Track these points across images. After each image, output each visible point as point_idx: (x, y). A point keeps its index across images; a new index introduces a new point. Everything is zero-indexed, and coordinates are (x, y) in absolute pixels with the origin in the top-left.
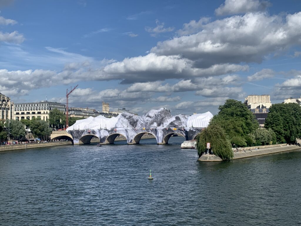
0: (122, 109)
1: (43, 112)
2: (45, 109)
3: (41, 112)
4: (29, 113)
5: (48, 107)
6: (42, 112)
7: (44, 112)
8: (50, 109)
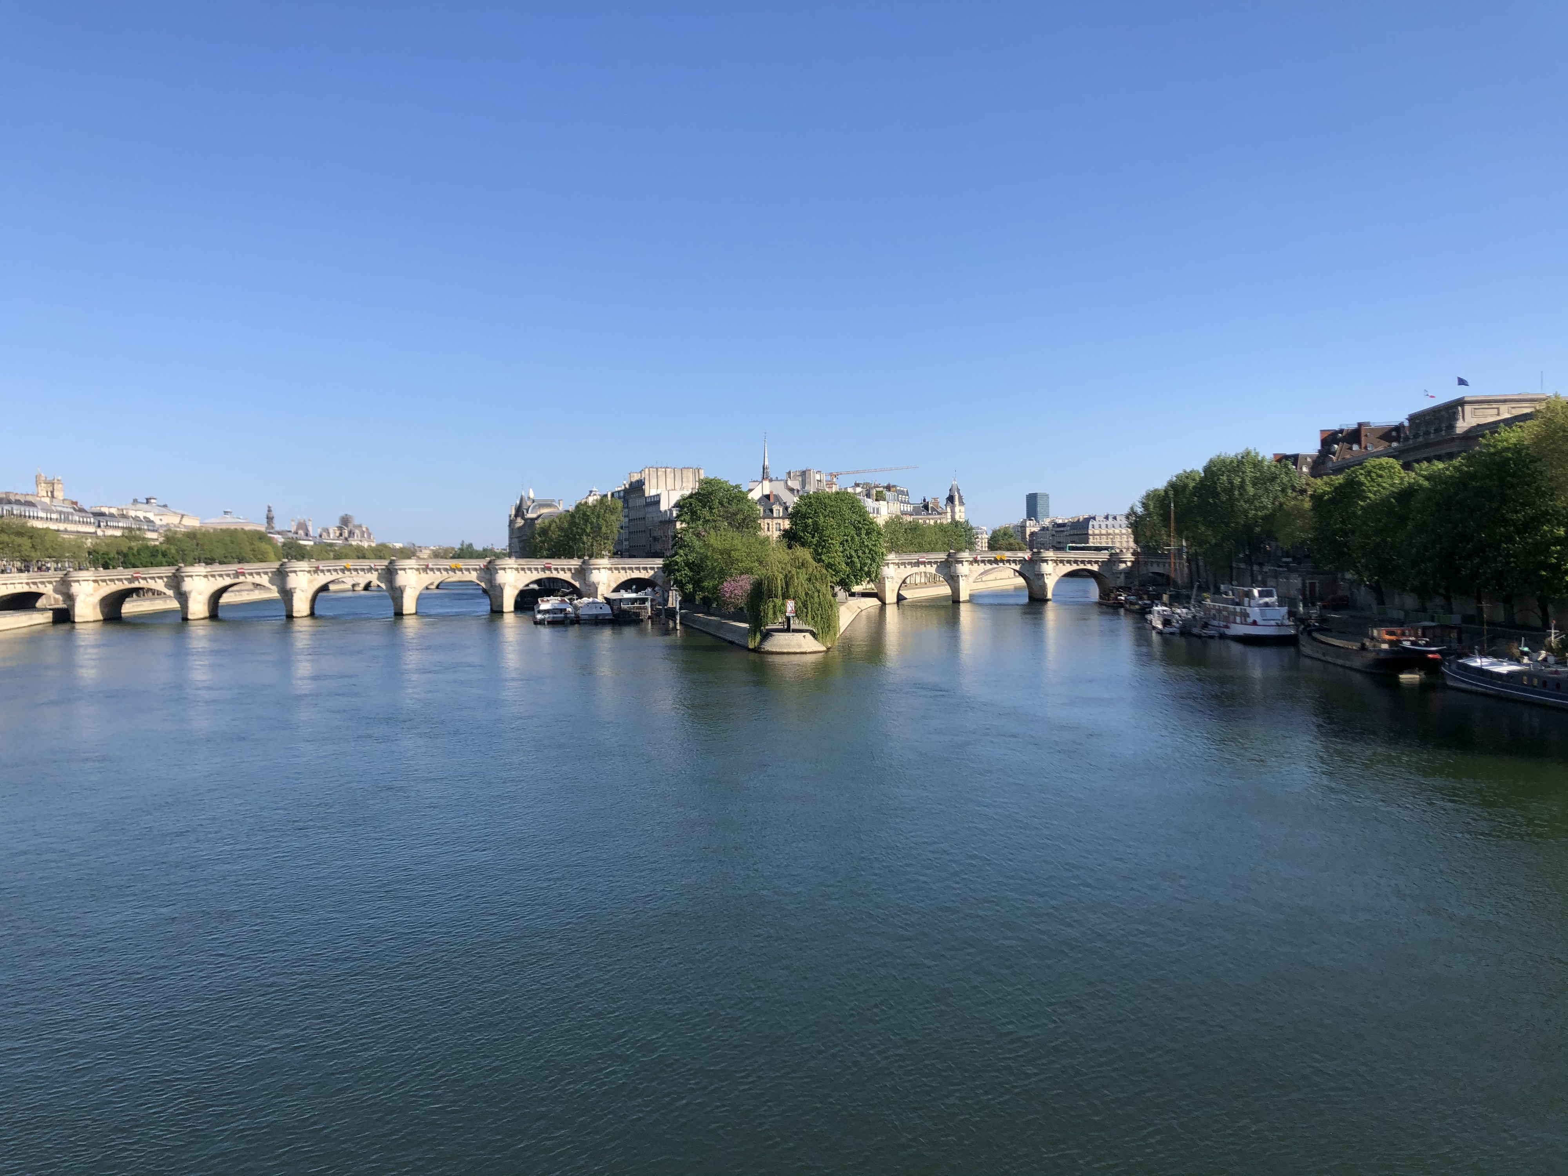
0: (145, 501)
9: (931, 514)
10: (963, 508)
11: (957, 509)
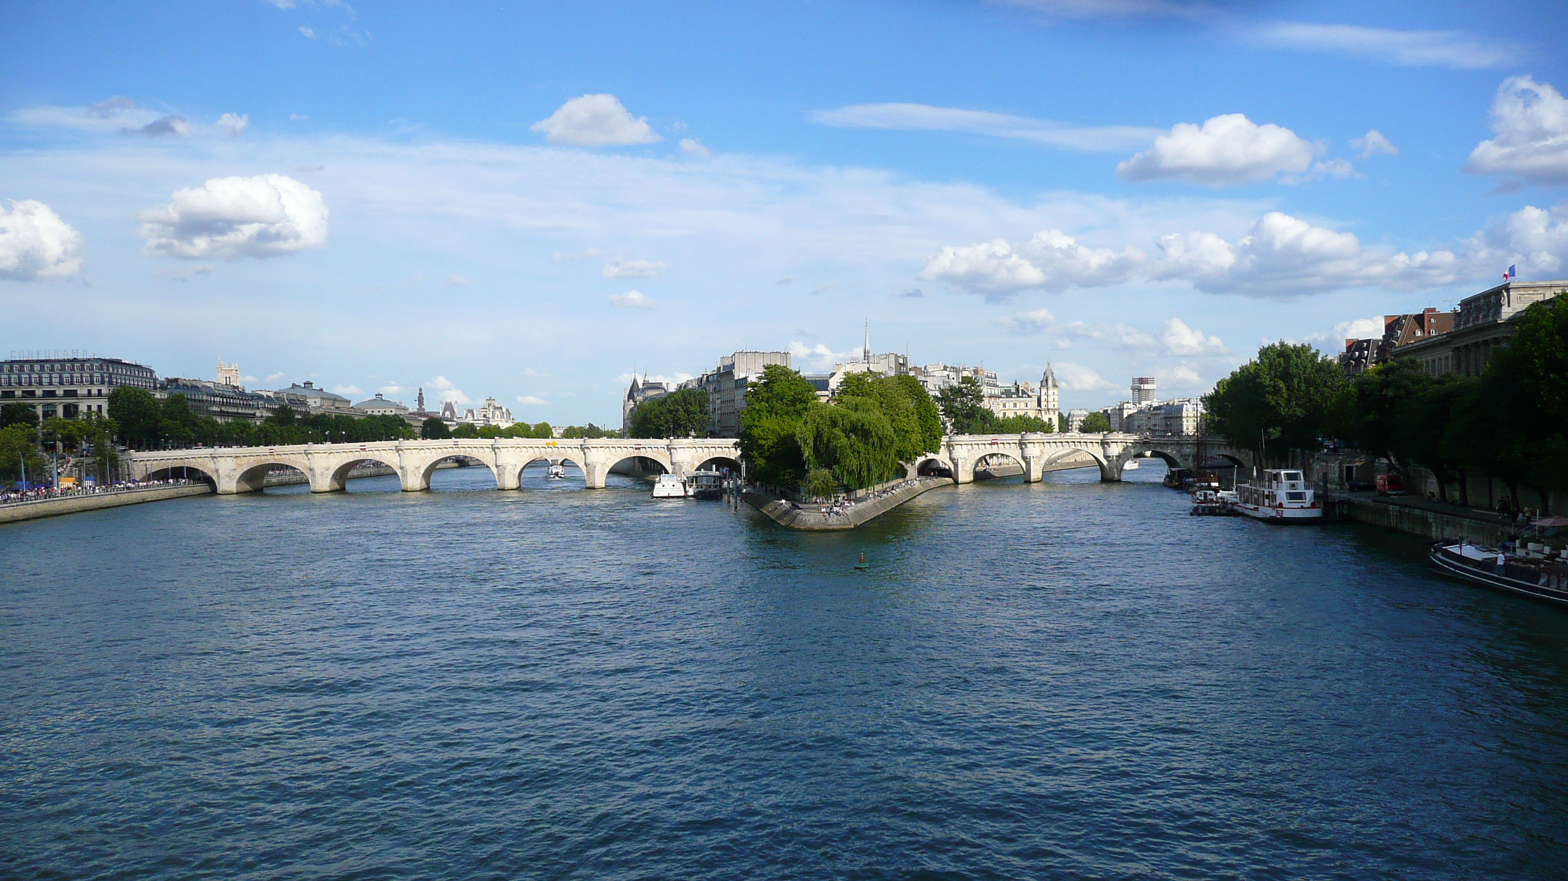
0: (303, 386)
1: (86, 392)
2: (92, 383)
3: (79, 392)
4: (32, 394)
5: (103, 377)
6: (82, 391)
7: (89, 391)
8: (110, 383)
9: (1022, 397)
10: (1056, 391)
11: (1051, 392)
